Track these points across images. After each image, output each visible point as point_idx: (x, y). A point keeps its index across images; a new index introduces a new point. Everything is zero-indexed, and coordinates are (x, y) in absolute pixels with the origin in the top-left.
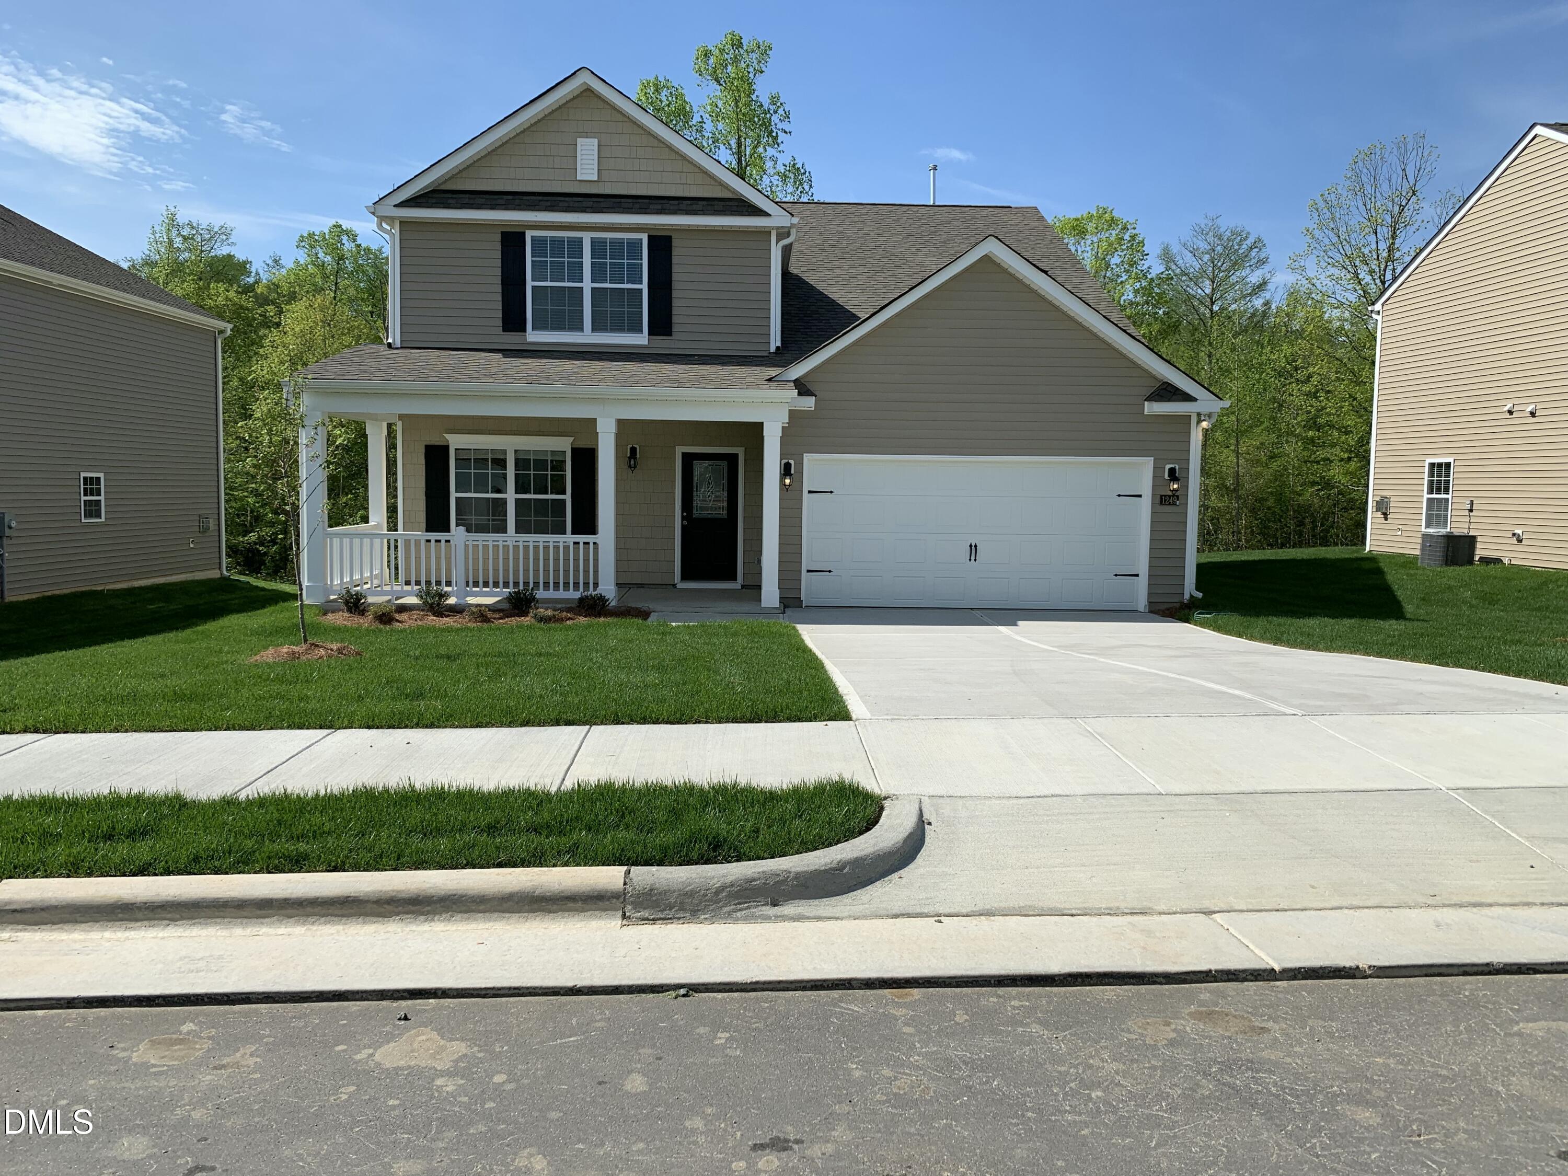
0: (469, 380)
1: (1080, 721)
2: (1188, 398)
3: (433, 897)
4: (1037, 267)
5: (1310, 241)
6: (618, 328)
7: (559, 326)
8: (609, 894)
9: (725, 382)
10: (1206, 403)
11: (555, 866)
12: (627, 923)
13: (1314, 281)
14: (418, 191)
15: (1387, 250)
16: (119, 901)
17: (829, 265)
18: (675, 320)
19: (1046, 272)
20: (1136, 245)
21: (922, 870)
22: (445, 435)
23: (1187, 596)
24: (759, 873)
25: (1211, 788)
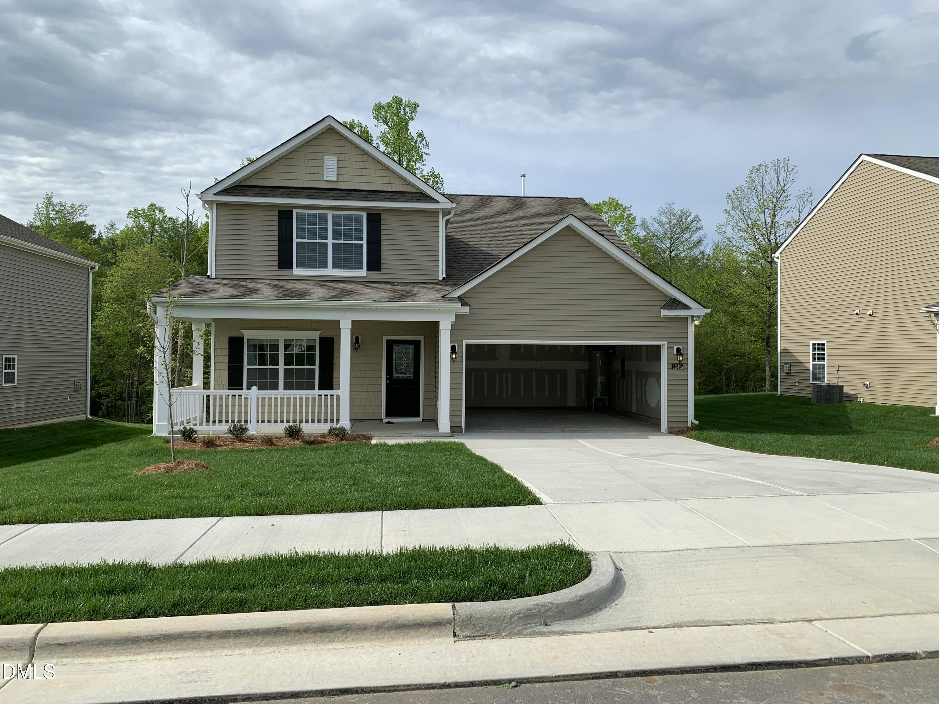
0: (262, 298)
1: (679, 502)
2: (687, 307)
3: (333, 626)
4: (598, 232)
5: (728, 217)
6: (348, 266)
7: (312, 265)
8: (444, 621)
9: (417, 298)
10: (698, 310)
11: (405, 603)
12: (458, 640)
13: (731, 240)
14: (228, 186)
15: (770, 223)
16: (129, 636)
17: (468, 231)
18: (383, 262)
19: (603, 235)
20: (631, 220)
21: (628, 599)
22: (241, 331)
23: (689, 424)
24: (535, 605)
25: (778, 542)
